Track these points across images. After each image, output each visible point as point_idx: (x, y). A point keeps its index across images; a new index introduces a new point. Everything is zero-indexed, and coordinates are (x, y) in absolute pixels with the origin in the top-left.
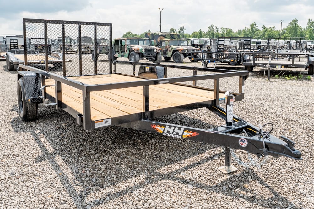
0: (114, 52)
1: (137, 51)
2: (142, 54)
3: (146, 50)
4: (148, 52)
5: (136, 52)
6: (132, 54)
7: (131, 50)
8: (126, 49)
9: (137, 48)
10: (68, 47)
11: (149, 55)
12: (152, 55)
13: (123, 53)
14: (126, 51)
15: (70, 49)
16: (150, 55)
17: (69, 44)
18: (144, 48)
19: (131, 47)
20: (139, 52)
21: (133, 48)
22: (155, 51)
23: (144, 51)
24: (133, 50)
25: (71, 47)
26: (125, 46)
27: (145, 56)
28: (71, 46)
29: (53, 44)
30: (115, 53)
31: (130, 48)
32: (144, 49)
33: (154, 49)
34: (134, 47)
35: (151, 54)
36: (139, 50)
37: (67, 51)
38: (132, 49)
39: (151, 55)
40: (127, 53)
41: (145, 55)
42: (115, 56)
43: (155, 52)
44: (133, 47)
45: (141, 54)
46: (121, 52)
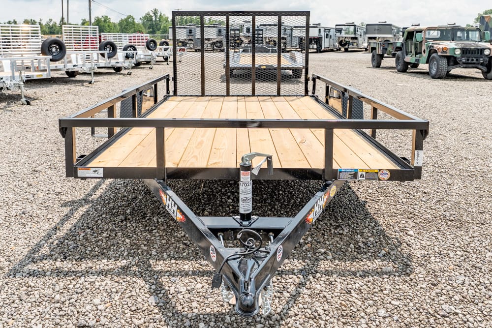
0: (405, 53)
1: (443, 52)
2: (455, 58)
3: (464, 51)
4: (469, 55)
5: (440, 54)
6: (434, 57)
7: (432, 51)
8: (424, 47)
9: (444, 46)
10: (351, 41)
11: (469, 62)
12: (477, 60)
13: (418, 56)
14: (423, 52)
15: (355, 44)
16: (472, 60)
17: (353, 36)
18: (460, 47)
19: (433, 43)
20: (448, 54)
21: (435, 46)
22: (487, 52)
23: (458, 52)
24: (436, 50)
25: (355, 41)
26: (423, 42)
27: (461, 63)
28: (356, 38)
29: (327, 35)
30: (407, 54)
31: (431, 46)
32: (460, 49)
33: (485, 49)
34: (439, 44)
35: (475, 59)
36: (448, 51)
37: (349, 47)
38: (434, 49)
39: (475, 61)
40: (425, 55)
41: (461, 61)
42: (405, 60)
43: (487, 56)
44: (436, 44)
45: (452, 58)
46: (416, 53)
